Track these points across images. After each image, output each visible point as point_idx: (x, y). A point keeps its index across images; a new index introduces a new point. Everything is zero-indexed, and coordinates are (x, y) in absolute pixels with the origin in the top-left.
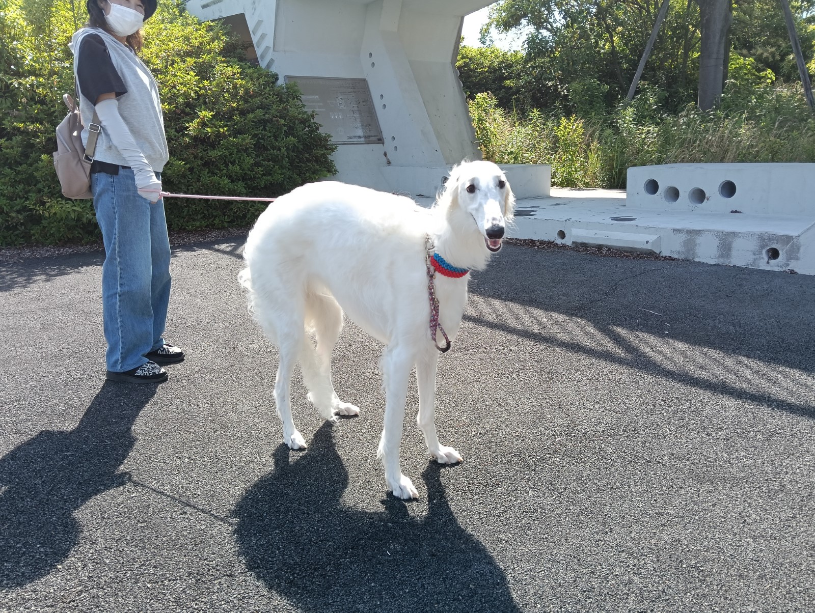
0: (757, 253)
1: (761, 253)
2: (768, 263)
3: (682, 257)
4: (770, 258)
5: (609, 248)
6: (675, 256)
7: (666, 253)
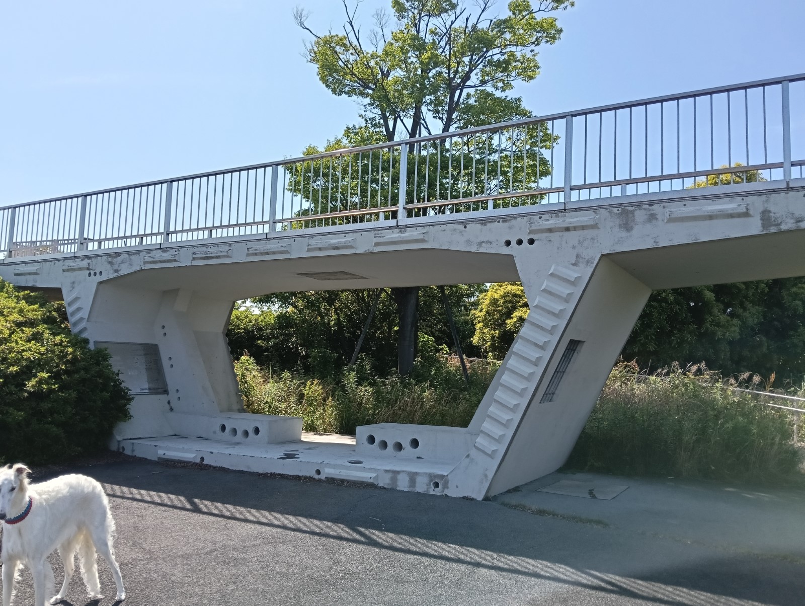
0: (428, 485)
1: (430, 485)
2: (434, 490)
3: (390, 487)
4: (435, 487)
5: (348, 481)
6: (386, 487)
7: (381, 485)
